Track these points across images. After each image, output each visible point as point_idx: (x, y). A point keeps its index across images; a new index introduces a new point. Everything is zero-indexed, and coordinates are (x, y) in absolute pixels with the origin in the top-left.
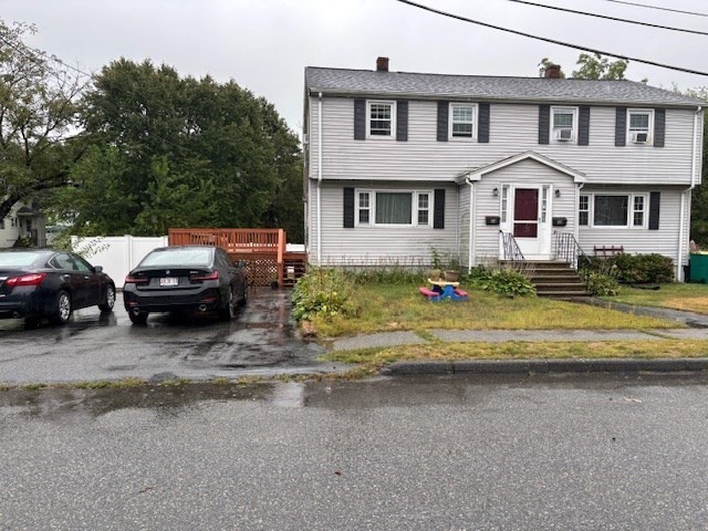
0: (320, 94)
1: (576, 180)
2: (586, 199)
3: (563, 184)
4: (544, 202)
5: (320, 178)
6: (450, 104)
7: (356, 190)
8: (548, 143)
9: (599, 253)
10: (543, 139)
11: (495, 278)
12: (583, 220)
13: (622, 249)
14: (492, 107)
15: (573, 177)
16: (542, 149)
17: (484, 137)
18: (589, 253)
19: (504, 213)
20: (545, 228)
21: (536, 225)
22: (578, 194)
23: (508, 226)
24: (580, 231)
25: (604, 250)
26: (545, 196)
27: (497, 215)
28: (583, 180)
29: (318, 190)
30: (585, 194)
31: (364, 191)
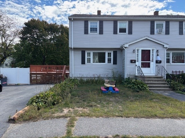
0: (72, 19)
1: (165, 47)
2: (169, 54)
3: (160, 48)
4: (153, 55)
5: (73, 47)
6: (118, 21)
7: (86, 51)
8: (154, 34)
9: (174, 73)
10: (152, 32)
11: (133, 83)
12: (168, 61)
13: (183, 72)
14: (133, 22)
15: (164, 45)
16: (152, 36)
17: (130, 32)
18: (170, 73)
19: (138, 59)
20: (153, 64)
21: (150, 63)
22: (166, 52)
23: (139, 63)
24: (167, 65)
25: (176, 72)
26: (153, 52)
27: (135, 59)
28: (167, 46)
29: (73, 51)
30: (168, 52)
31: (89, 52)
